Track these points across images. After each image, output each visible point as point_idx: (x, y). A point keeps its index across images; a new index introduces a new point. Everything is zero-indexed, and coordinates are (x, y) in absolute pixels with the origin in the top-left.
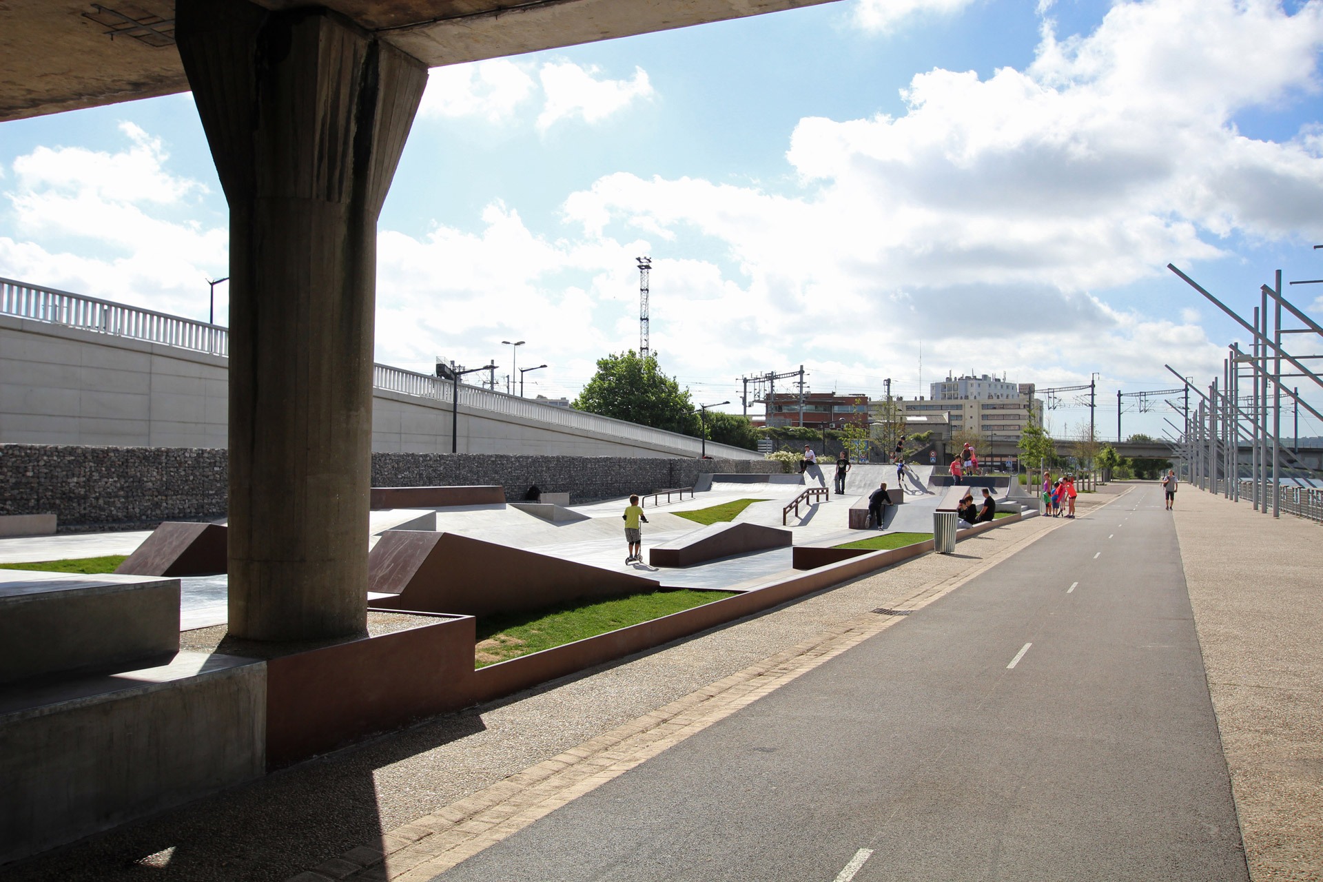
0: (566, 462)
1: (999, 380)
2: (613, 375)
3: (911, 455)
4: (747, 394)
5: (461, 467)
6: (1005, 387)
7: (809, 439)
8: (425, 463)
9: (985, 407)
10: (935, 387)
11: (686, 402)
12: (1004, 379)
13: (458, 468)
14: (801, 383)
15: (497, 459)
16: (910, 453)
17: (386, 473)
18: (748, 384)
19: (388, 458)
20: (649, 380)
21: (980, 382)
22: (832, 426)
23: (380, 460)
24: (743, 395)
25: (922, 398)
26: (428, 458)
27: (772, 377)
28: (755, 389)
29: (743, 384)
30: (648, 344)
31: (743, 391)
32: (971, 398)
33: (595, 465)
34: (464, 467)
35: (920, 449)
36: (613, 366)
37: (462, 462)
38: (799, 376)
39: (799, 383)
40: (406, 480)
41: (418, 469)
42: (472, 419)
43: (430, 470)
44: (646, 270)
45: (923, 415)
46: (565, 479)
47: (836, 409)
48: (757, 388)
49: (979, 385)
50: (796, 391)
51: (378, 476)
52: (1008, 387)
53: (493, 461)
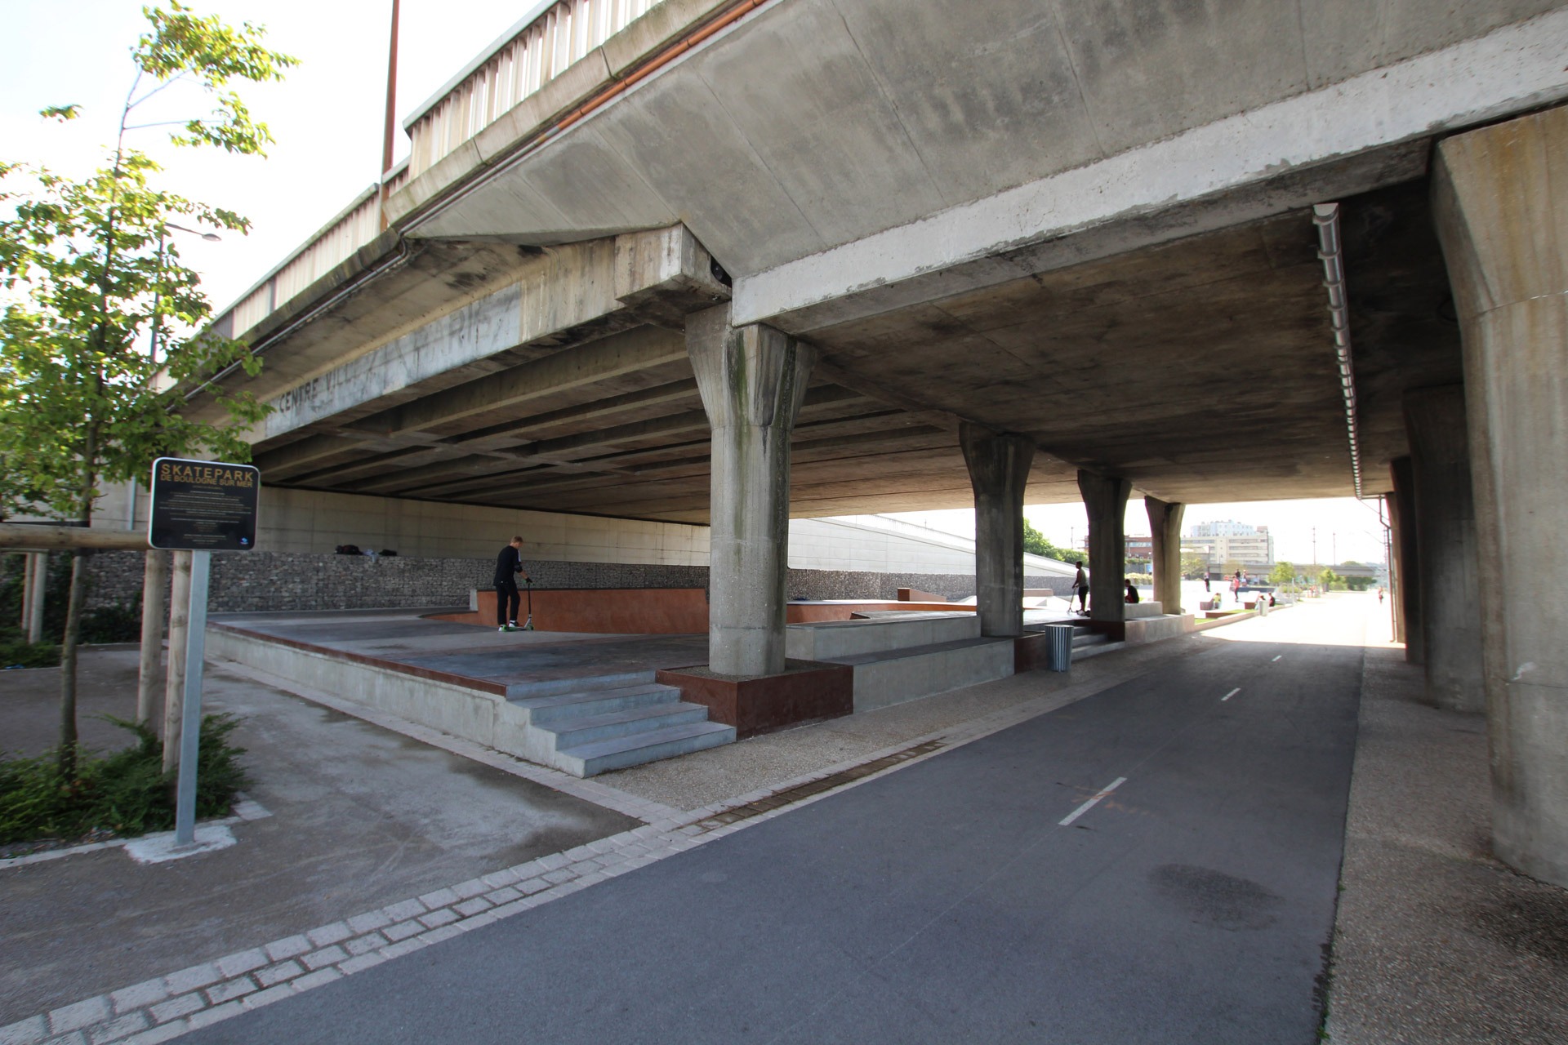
9: (1231, 541)
12: (1244, 523)
32: (1221, 535)
45: (1188, 548)
52: (1248, 529)
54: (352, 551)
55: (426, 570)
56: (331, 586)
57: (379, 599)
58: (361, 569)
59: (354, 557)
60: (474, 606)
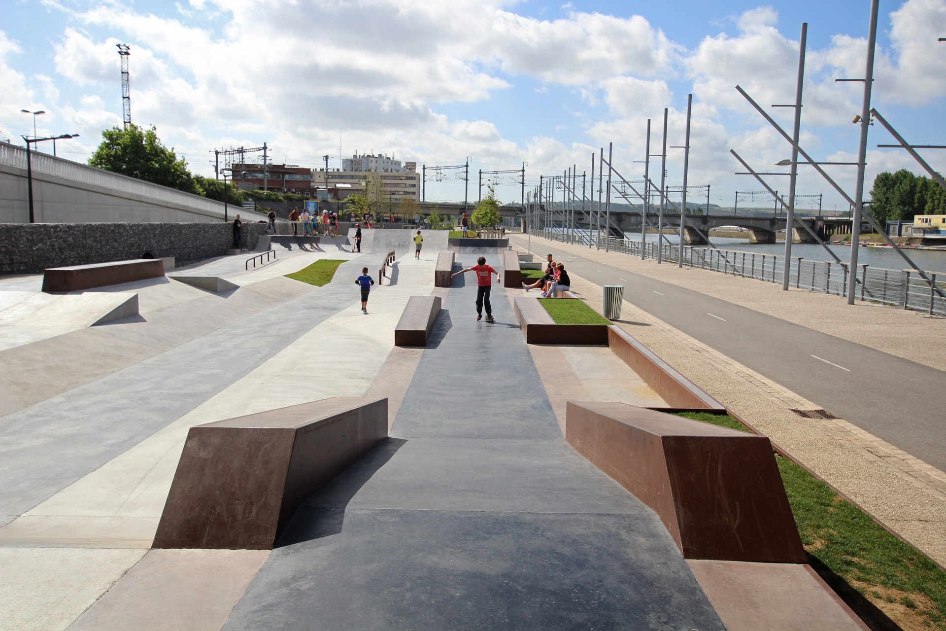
0: (167, 228)
1: (389, 158)
2: (118, 144)
3: (347, 213)
4: (219, 163)
5: (87, 237)
6: (394, 163)
7: (273, 200)
8: (56, 234)
9: (384, 177)
10: (345, 161)
11: (184, 170)
12: (393, 158)
13: (84, 238)
14: (265, 156)
15: (116, 228)
16: (347, 211)
17: (22, 246)
18: (219, 155)
19: (22, 231)
20: (151, 150)
21: (376, 159)
22: (284, 190)
23: (15, 232)
24: (215, 164)
25: (338, 170)
26: (59, 229)
27: (241, 151)
28: (226, 160)
29: (215, 155)
30: (130, 119)
31: (215, 160)
32: (373, 170)
33: (188, 231)
34: (89, 237)
36: (118, 137)
37: (87, 232)
38: (263, 151)
39: (263, 156)
40: (40, 251)
41: (50, 241)
42: (44, 184)
43: (61, 241)
44: (126, 56)
45: (348, 183)
46: (167, 244)
47: (287, 177)
48: (227, 159)
49: (377, 161)
50: (261, 162)
51: (14, 249)
52: (396, 163)
53: (112, 230)
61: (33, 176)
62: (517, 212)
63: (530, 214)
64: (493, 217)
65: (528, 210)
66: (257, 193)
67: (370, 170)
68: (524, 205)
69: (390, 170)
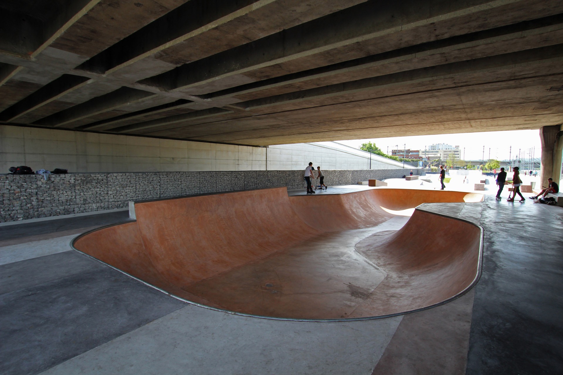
1: (448, 145)
7: (407, 161)
9: (446, 152)
22: (409, 158)
35: (436, 164)
45: (432, 154)
49: (442, 146)
54: (25, 171)
55: (94, 184)
56: (6, 202)
57: (55, 209)
58: (35, 186)
59: (28, 175)
60: (132, 216)
61: (371, 159)
62: (507, 164)
63: (513, 164)
64: (497, 166)
65: (513, 163)
66: (402, 159)
67: (440, 149)
68: (511, 161)
69: (448, 149)
